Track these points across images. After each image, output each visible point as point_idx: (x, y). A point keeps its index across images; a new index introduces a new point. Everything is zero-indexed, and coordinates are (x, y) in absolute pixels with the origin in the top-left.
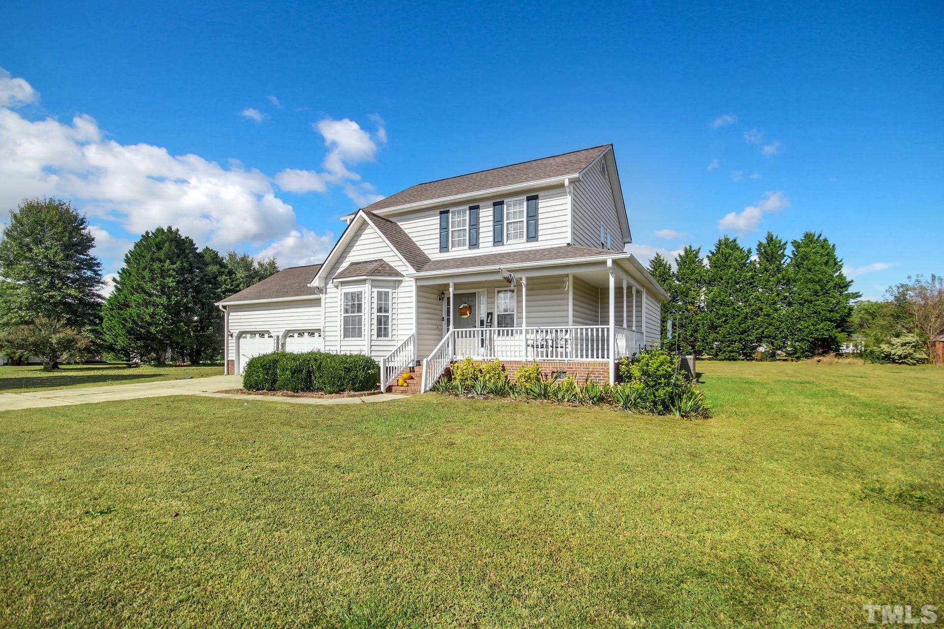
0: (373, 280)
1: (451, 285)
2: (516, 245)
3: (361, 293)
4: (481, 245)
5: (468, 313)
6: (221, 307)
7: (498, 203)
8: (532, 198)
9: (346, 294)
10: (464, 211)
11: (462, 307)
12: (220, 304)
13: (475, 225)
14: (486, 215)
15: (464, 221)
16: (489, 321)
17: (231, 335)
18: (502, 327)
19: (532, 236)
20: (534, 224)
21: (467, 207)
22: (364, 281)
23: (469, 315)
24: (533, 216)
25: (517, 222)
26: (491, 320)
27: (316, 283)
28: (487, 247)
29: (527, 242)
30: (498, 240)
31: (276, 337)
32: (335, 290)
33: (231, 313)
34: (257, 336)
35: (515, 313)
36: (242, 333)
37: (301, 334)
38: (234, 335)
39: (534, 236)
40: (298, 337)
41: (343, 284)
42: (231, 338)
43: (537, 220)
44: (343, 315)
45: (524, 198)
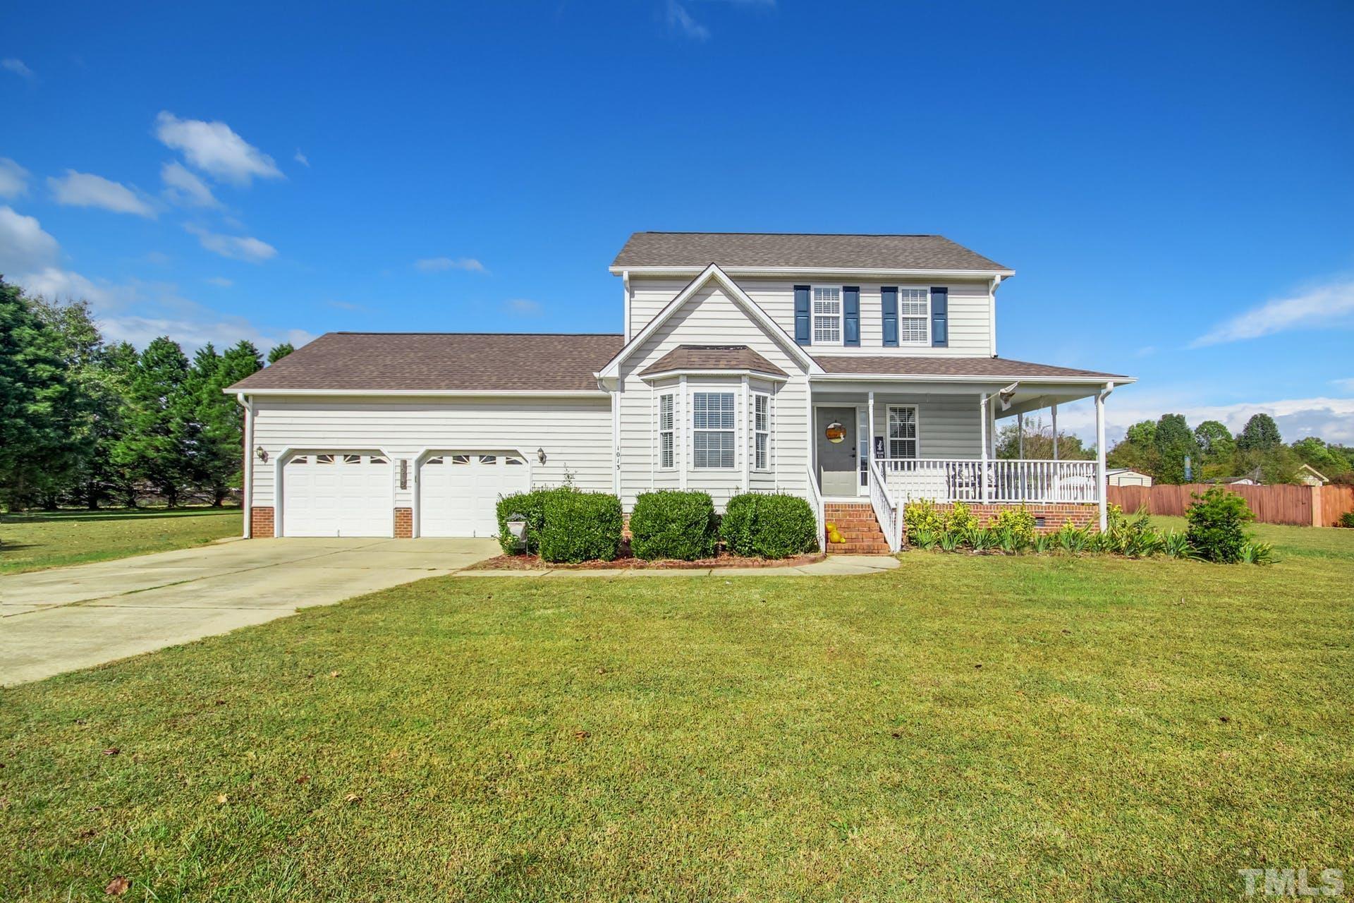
0: (751, 378)
1: (871, 395)
2: (915, 347)
3: (732, 395)
4: (862, 343)
5: (842, 436)
6: (240, 398)
7: (889, 289)
8: (940, 290)
9: (696, 395)
10: (836, 292)
11: (832, 426)
12: (240, 392)
13: (853, 313)
14: (871, 303)
15: (838, 304)
16: (880, 449)
17: (264, 457)
18: (896, 457)
19: (941, 340)
20: (943, 324)
21: (840, 287)
22: (738, 378)
23: (843, 438)
24: (940, 313)
25: (917, 319)
26: (883, 447)
27: (612, 371)
28: (871, 344)
29: (933, 346)
30: (890, 338)
31: (399, 463)
32: (646, 386)
33: (260, 411)
34: (339, 459)
35: (917, 439)
36: (293, 452)
37: (461, 458)
38: (270, 455)
39: (942, 339)
40: (454, 463)
41: (690, 378)
42: (263, 463)
43: (946, 320)
44: (693, 430)
45: (928, 288)
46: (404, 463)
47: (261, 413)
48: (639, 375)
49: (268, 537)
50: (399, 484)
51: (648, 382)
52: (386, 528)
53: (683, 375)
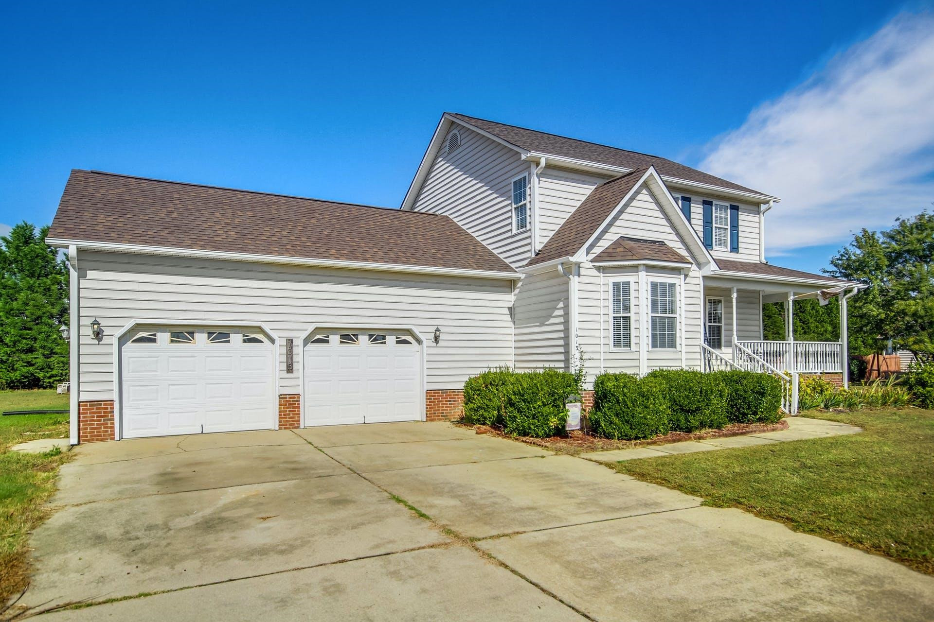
2: (722, 252)
7: (707, 203)
8: (735, 207)
9: (655, 284)
14: (697, 211)
19: (735, 249)
20: (736, 234)
22: (677, 271)
24: (734, 226)
25: (722, 228)
27: (582, 256)
29: (731, 251)
30: (708, 244)
31: (284, 342)
32: (595, 272)
33: (88, 272)
34: (201, 338)
35: (722, 324)
36: (138, 327)
37: (348, 337)
38: (107, 331)
39: (736, 247)
40: (341, 342)
41: (649, 268)
42: (96, 342)
43: (738, 231)
44: (650, 315)
45: (728, 204)
46: (290, 341)
47: (91, 274)
48: (592, 261)
49: (103, 440)
50: (284, 366)
51: (598, 269)
52: (270, 419)
53: (644, 265)
